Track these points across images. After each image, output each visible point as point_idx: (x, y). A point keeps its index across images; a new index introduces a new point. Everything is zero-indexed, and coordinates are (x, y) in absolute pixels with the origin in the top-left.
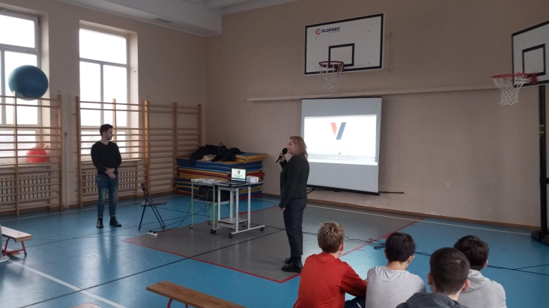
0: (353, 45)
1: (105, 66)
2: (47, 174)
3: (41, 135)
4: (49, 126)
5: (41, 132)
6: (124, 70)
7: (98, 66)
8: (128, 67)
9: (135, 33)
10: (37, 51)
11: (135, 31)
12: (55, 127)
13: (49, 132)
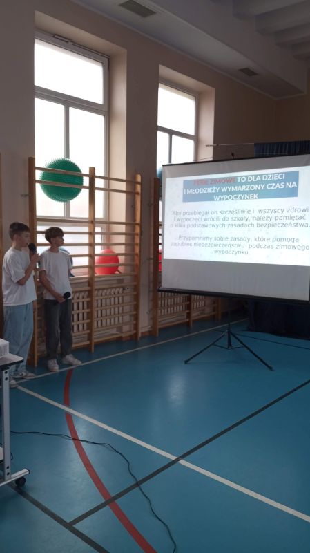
1: (174, 137)
2: (121, 289)
3: (108, 234)
4: (123, 220)
5: (109, 229)
6: (191, 143)
7: (167, 135)
8: (196, 139)
9: (212, 91)
10: (106, 109)
11: (212, 86)
12: (130, 223)
13: (122, 228)
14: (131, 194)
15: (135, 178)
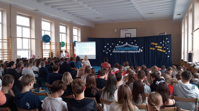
0: (131, 34)
8: (78, 36)
9: (80, 29)
10: (66, 33)
12: (70, 50)
13: (69, 51)
14: (70, 46)
15: (71, 43)
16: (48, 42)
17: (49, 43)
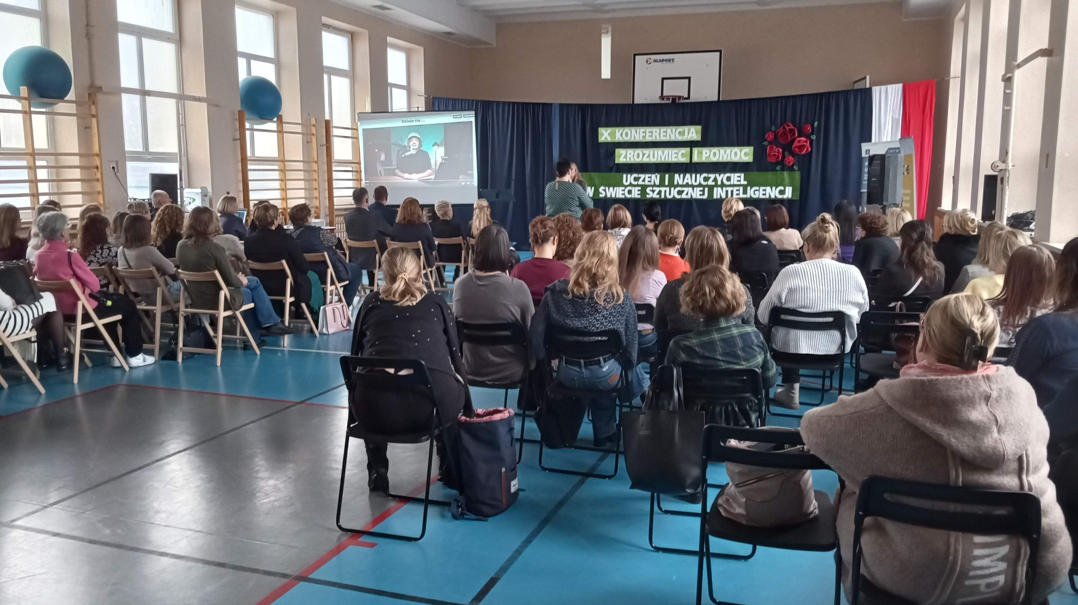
0: (689, 77)
9: (421, 49)
10: (351, 73)
16: (271, 120)
17: (272, 126)
